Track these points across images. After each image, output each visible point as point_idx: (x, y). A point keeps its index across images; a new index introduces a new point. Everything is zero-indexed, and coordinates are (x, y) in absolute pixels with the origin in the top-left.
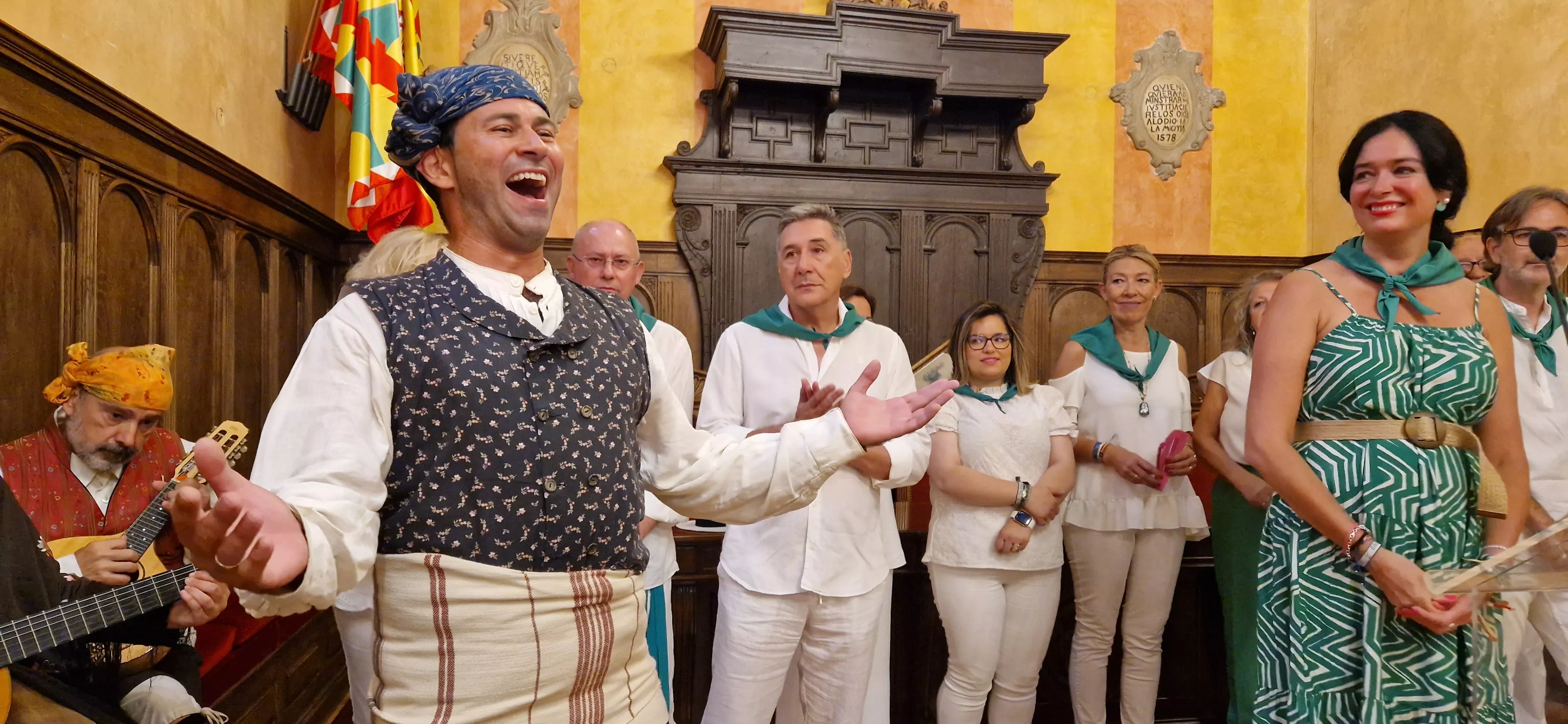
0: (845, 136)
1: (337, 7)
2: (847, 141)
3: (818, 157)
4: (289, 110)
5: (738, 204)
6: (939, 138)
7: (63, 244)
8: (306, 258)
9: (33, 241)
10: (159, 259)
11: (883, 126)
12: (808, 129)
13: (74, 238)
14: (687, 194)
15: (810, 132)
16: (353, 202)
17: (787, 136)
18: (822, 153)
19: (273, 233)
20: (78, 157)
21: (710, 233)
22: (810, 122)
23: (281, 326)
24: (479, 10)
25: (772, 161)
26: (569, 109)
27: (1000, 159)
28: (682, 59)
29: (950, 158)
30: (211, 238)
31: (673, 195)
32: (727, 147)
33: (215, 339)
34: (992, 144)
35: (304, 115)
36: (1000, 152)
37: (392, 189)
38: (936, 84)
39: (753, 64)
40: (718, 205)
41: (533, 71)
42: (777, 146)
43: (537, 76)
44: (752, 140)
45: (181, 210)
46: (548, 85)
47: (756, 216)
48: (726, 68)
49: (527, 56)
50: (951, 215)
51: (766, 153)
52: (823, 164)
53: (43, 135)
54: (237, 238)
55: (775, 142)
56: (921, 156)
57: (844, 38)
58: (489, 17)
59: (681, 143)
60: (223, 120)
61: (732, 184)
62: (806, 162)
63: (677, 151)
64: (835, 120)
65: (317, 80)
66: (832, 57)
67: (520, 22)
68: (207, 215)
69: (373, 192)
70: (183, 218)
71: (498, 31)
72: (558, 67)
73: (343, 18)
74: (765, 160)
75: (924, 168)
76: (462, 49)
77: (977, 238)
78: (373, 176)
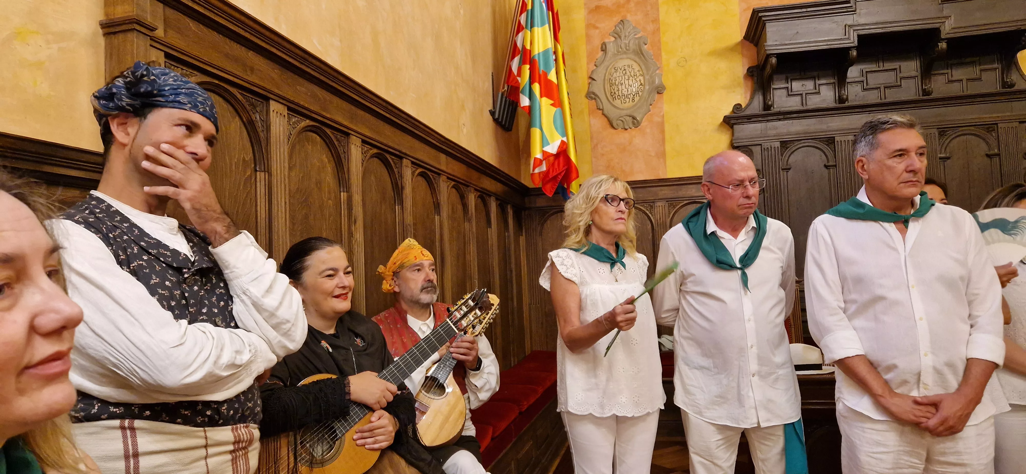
0: (863, 82)
1: (519, 56)
2: (865, 85)
3: (841, 100)
4: (495, 120)
5: (780, 141)
6: (945, 71)
7: (397, 207)
8: (509, 207)
9: (384, 207)
10: (440, 212)
11: (895, 69)
12: (832, 81)
13: (401, 203)
14: (743, 139)
15: (834, 83)
16: (533, 170)
17: (816, 89)
18: (845, 97)
19: (492, 193)
20: (401, 158)
21: (761, 164)
22: (833, 76)
23: (499, 246)
24: (597, 43)
25: (805, 108)
26: (657, 95)
27: (1003, 78)
28: (732, 49)
29: (956, 86)
30: (463, 198)
31: (731, 141)
32: (770, 103)
33: (468, 256)
34: (996, 69)
35: (503, 123)
36: (1003, 74)
37: (555, 159)
38: (940, 31)
39: (787, 42)
40: (766, 144)
41: (632, 74)
42: (808, 97)
43: (635, 77)
44: (789, 95)
45: (448, 183)
46: (642, 82)
47: (794, 149)
48: (766, 48)
49: (629, 66)
50: (961, 129)
51: (800, 103)
52: (847, 104)
53: (386, 148)
54: (475, 196)
55: (806, 94)
56: (930, 87)
57: (858, 11)
58: (604, 47)
59: (735, 105)
60: (465, 130)
61: (776, 128)
62: (832, 105)
63: (733, 111)
64: (853, 72)
65: (510, 101)
66: (849, 26)
67: (623, 46)
68: (460, 186)
69: (544, 162)
70: (449, 188)
71: (610, 54)
72: (648, 69)
73: (523, 62)
74: (800, 108)
75: (933, 96)
76: (588, 68)
77: (987, 143)
78: (544, 153)
